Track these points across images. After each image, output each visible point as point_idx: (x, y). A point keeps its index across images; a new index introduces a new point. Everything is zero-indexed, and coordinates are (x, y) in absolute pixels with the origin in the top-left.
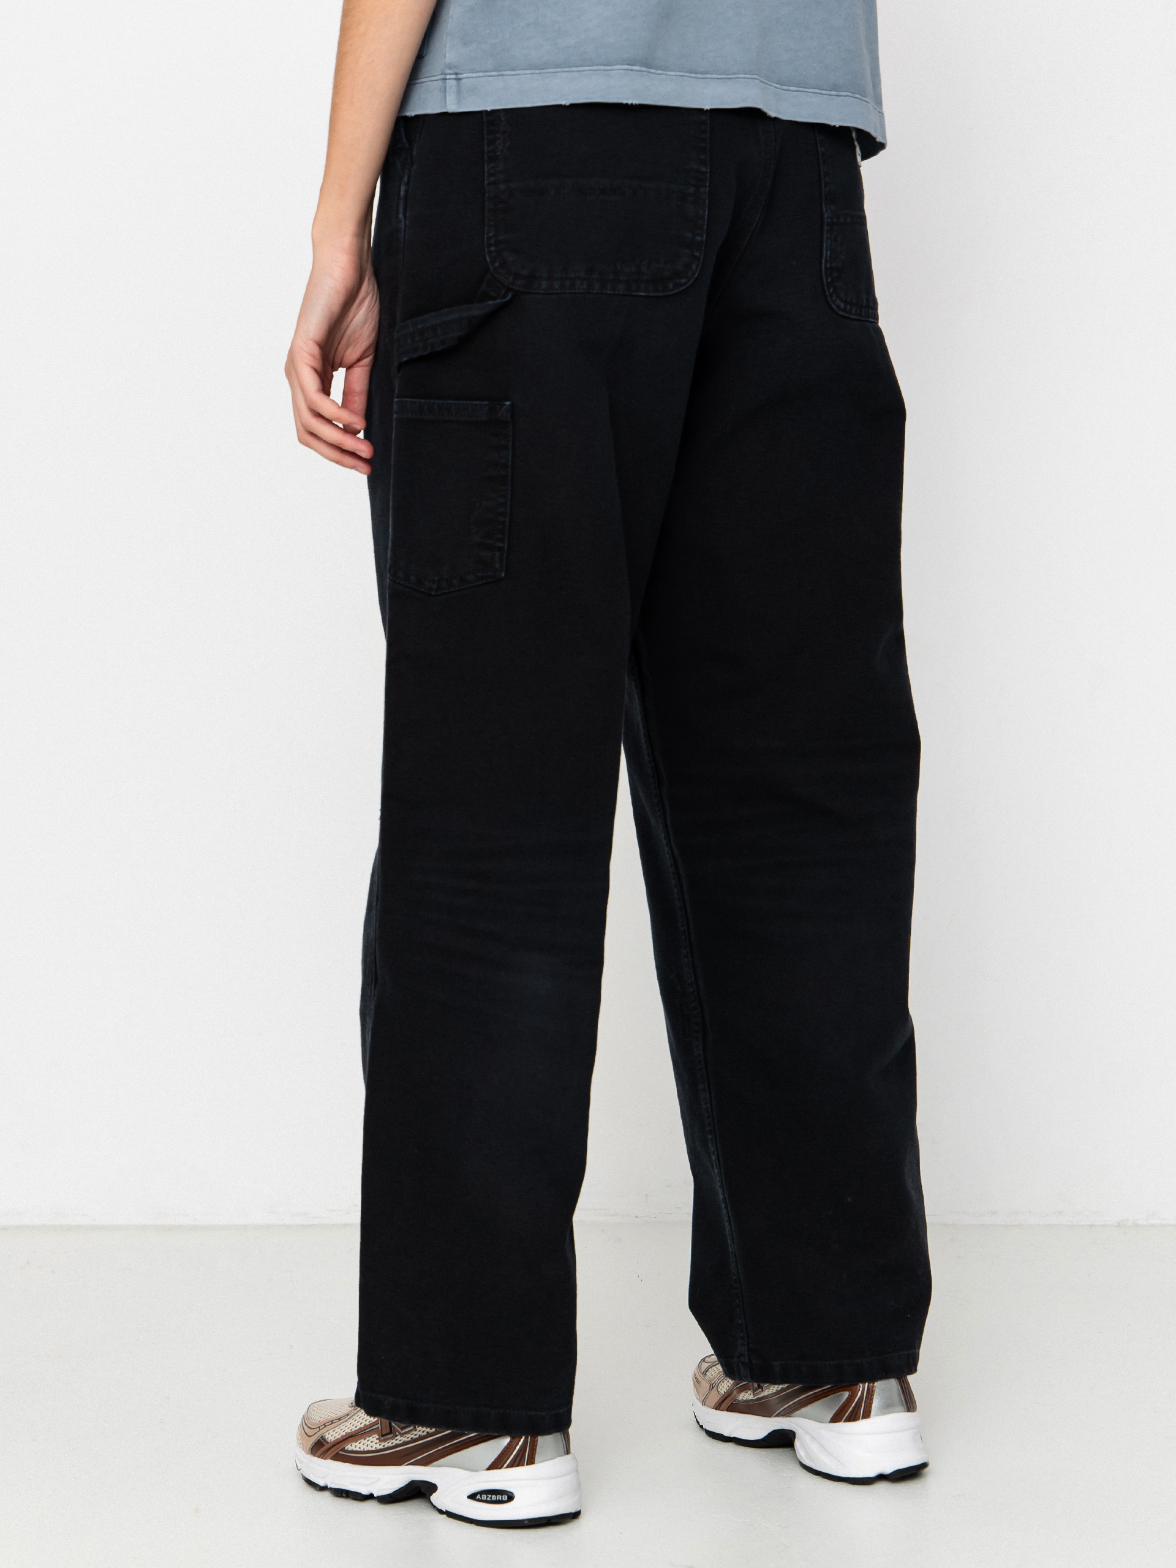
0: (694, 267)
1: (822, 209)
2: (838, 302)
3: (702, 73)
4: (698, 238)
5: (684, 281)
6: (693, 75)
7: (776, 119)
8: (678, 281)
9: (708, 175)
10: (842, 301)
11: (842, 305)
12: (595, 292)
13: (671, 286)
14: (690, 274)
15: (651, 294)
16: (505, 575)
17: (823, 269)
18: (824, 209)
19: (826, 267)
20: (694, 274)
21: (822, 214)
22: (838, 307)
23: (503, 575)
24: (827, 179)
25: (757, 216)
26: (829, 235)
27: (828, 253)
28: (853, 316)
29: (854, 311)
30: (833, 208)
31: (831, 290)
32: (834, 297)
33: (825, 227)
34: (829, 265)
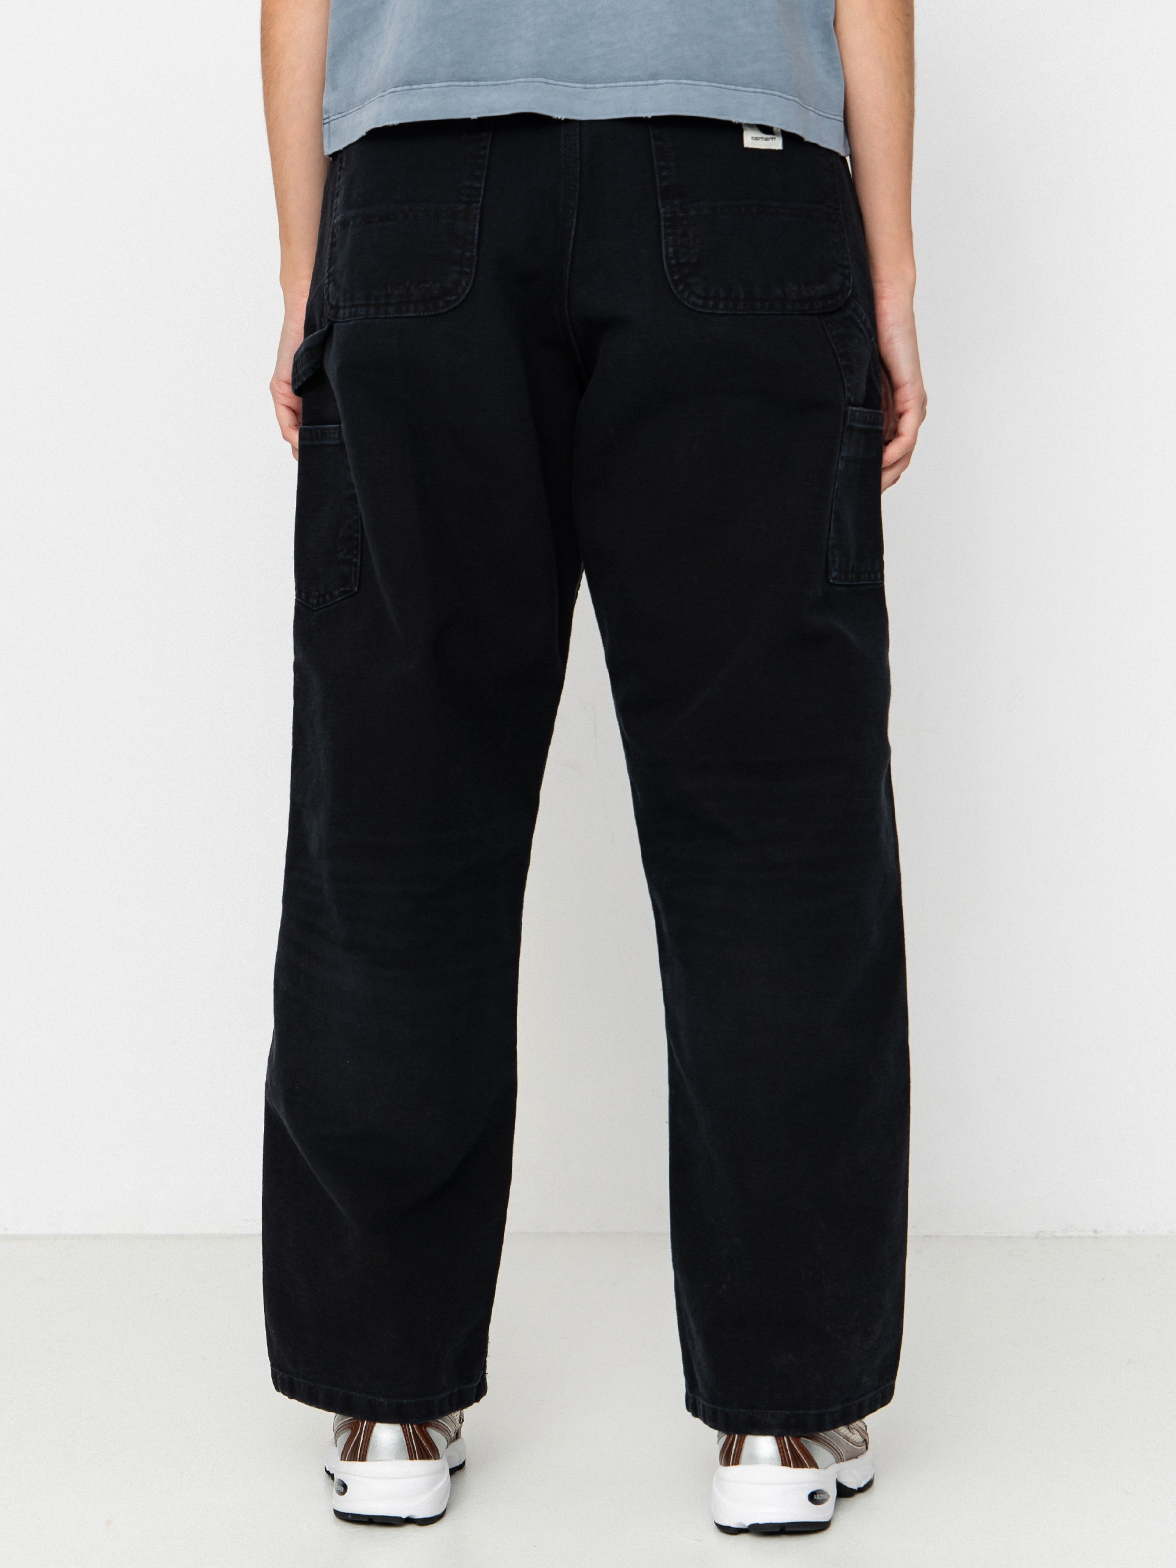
0: (464, 283)
1: (657, 204)
2: (693, 299)
3: (475, 80)
4: (468, 254)
5: (454, 297)
6: (465, 83)
7: (567, 120)
8: (448, 298)
9: (482, 190)
10: (699, 297)
11: (700, 302)
12: (371, 317)
13: (441, 304)
14: (460, 290)
15: (422, 314)
16: (358, 589)
17: (665, 267)
18: (660, 205)
19: (670, 266)
20: (464, 289)
21: (658, 210)
22: (694, 304)
23: (356, 589)
24: (664, 173)
25: (573, 222)
26: (669, 231)
27: (671, 250)
28: (720, 312)
29: (721, 306)
30: (676, 202)
31: (681, 287)
32: (686, 294)
33: (663, 224)
34: (673, 262)
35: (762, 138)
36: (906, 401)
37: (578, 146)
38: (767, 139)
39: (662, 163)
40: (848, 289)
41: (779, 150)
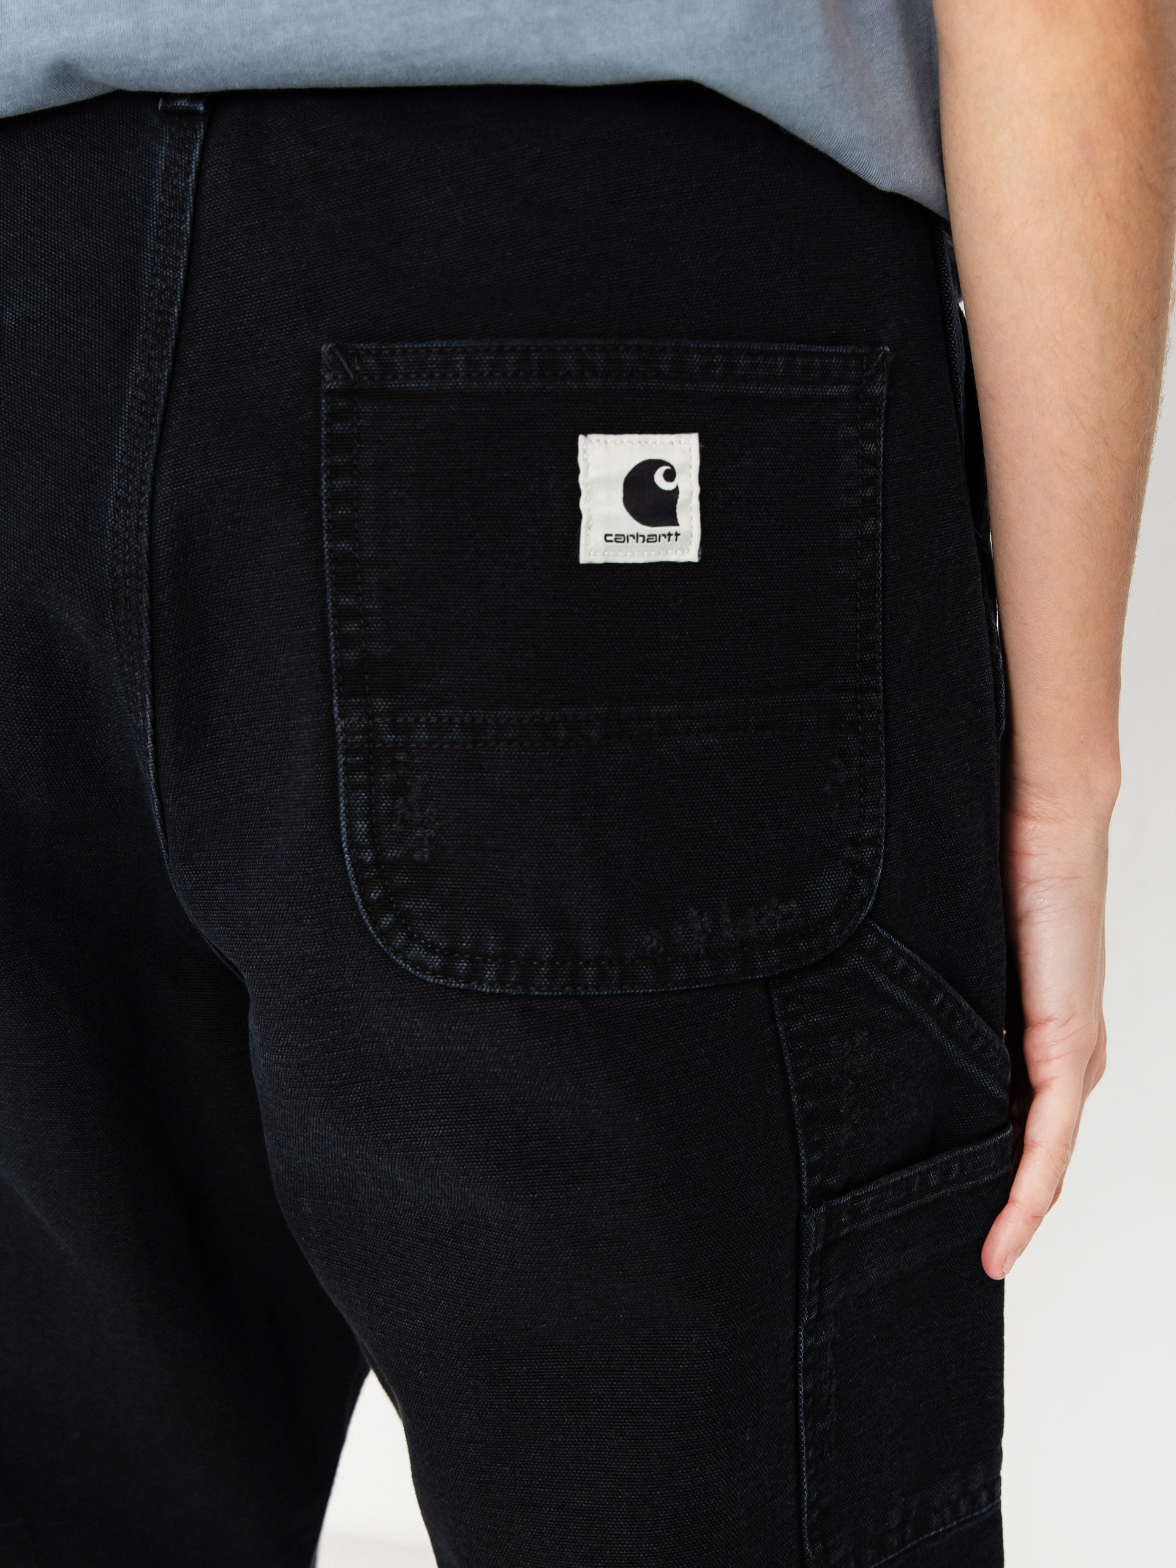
2: (417, 952)
10: (432, 949)
11: (436, 961)
17: (348, 866)
18: (336, 711)
19: (358, 864)
22: (417, 963)
24: (352, 628)
25: (145, 718)
26: (359, 777)
27: (362, 826)
28: (486, 989)
29: (490, 974)
30: (380, 704)
31: (386, 921)
32: (400, 940)
33: (341, 759)
34: (368, 857)
35: (636, 537)
36: (1048, 1061)
37: (144, 536)
38: (651, 539)
39: (346, 601)
40: (863, 902)
41: (689, 564)
